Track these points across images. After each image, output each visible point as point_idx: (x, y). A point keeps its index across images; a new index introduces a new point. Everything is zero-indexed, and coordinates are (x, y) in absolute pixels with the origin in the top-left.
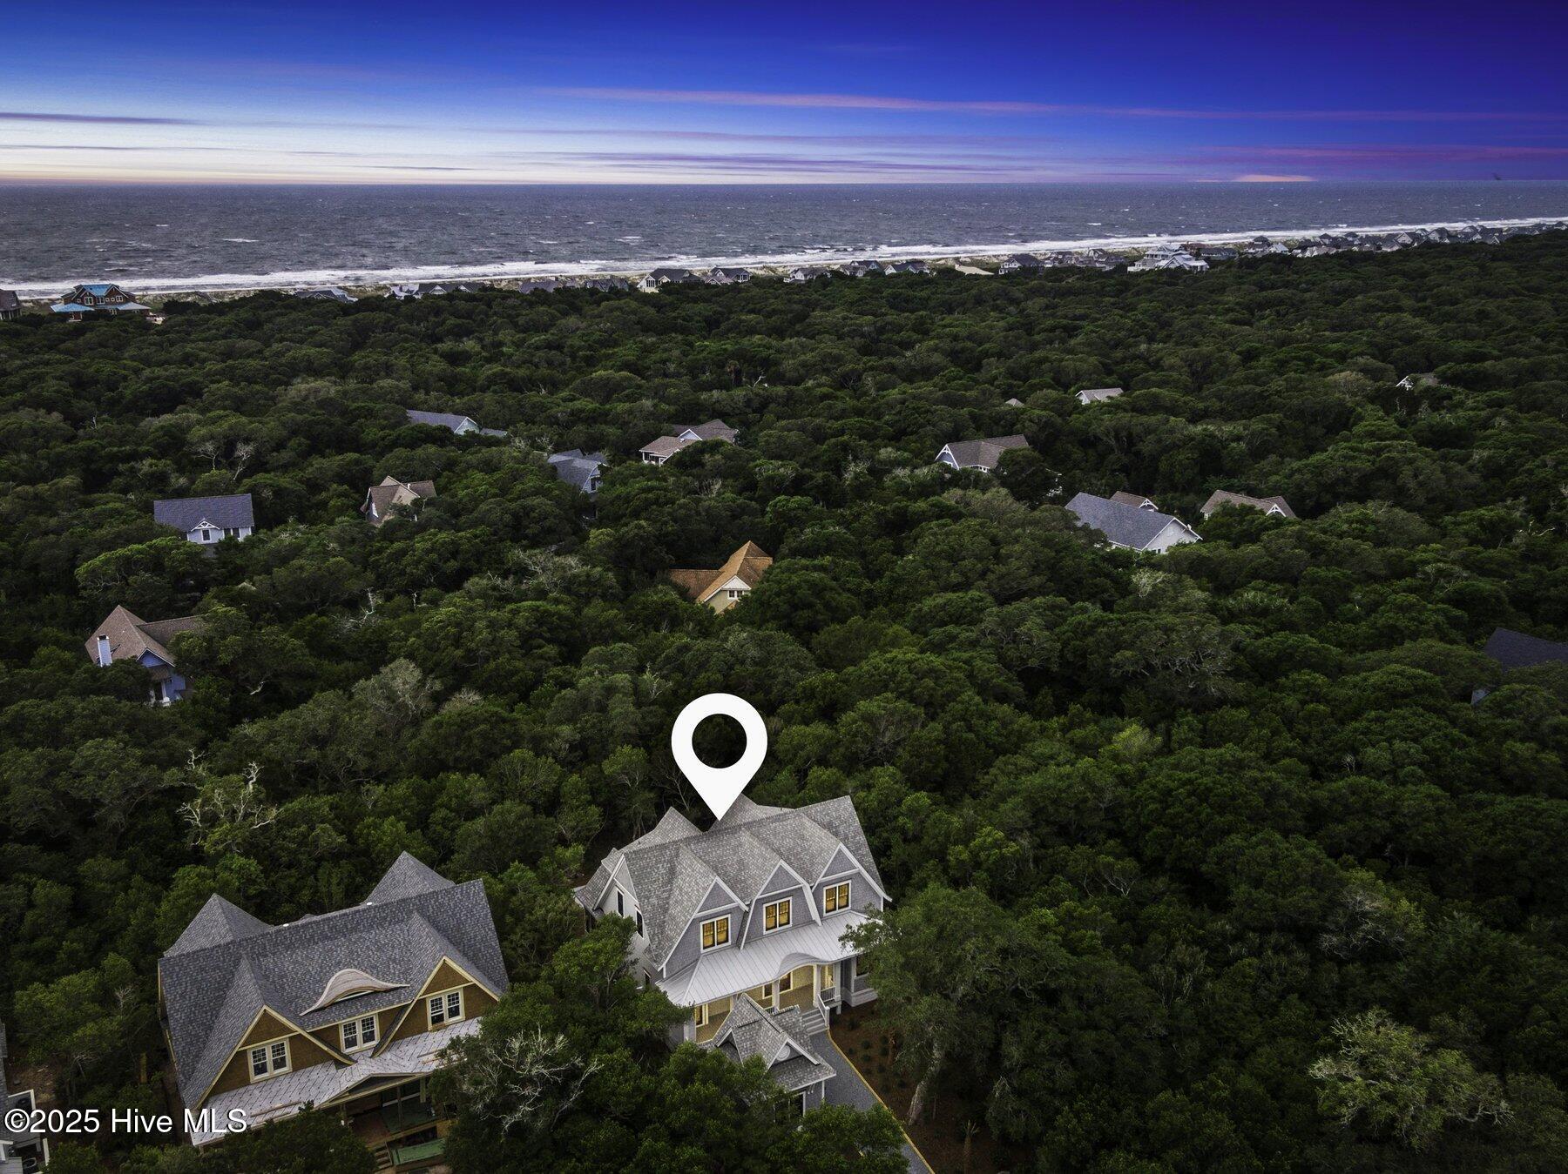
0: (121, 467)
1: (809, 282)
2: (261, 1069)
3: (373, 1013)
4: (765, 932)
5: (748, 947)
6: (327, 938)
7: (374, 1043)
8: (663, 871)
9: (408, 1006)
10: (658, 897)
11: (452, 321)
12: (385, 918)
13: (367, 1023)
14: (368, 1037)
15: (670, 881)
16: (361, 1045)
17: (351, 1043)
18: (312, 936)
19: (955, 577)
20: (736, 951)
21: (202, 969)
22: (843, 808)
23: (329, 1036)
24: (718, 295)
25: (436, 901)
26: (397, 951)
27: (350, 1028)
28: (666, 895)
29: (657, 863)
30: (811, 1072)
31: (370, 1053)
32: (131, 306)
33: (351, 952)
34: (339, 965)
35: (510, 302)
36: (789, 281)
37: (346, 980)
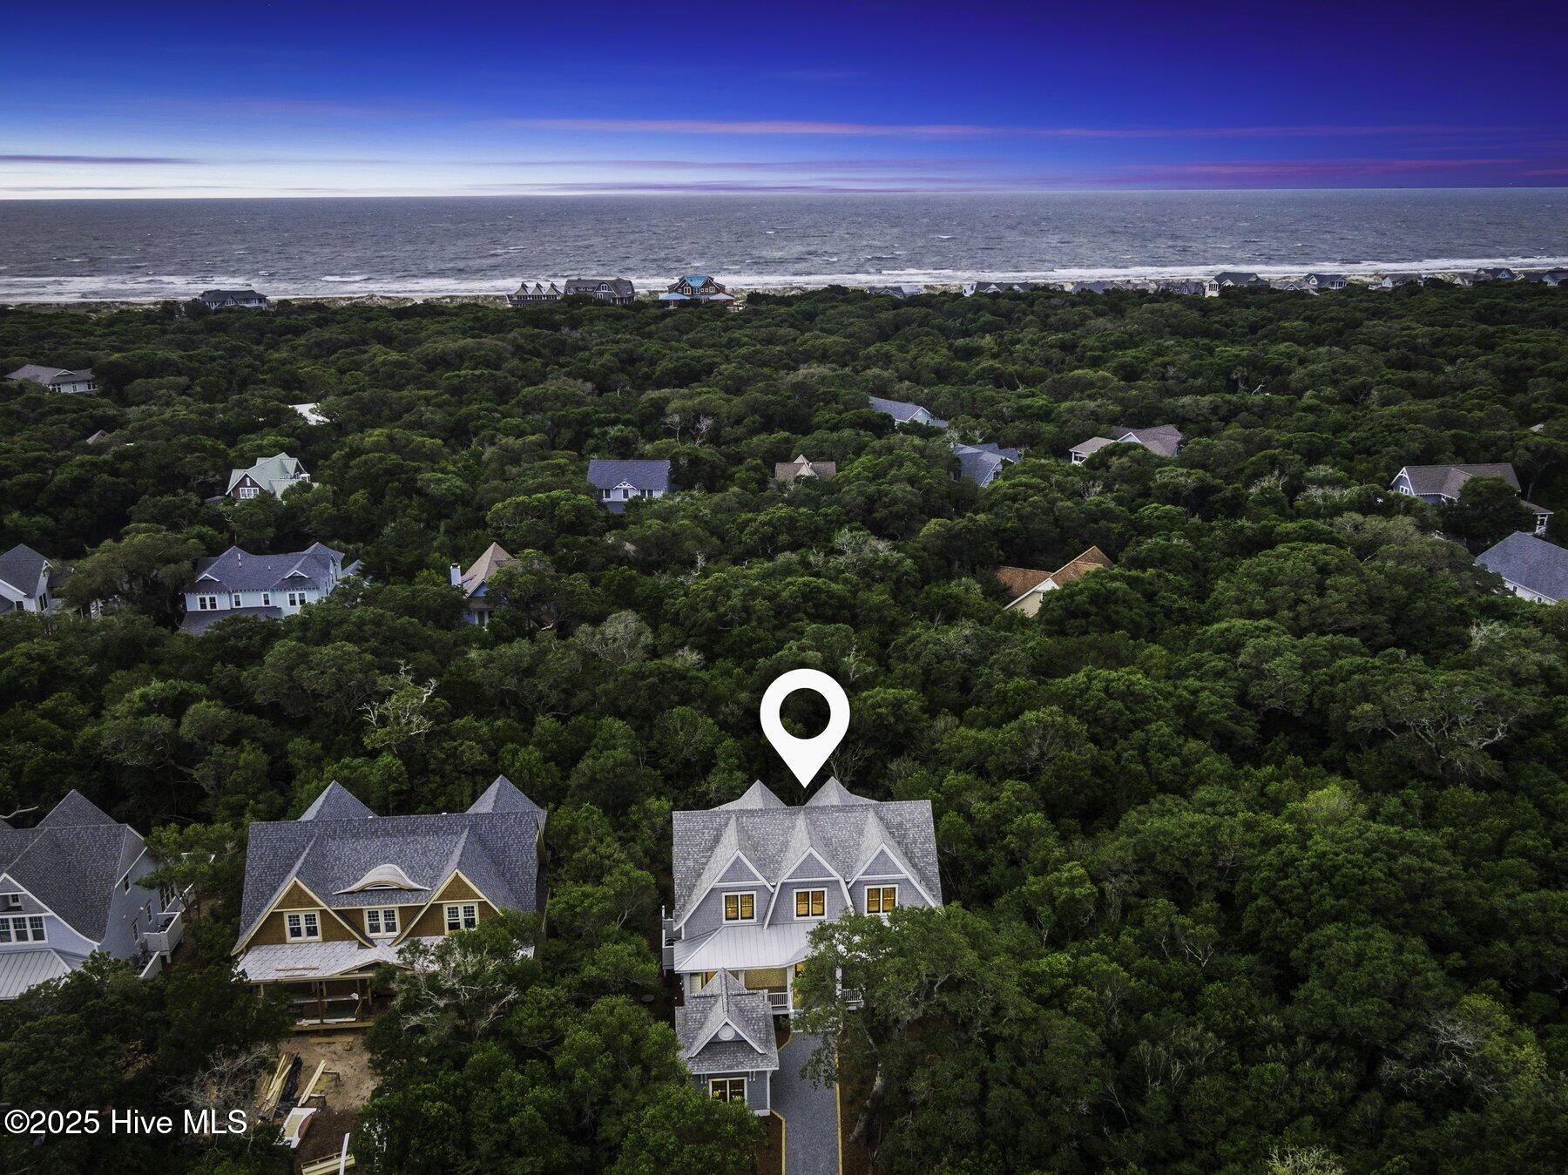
0: (596, 430)
1: (1395, 289)
2: (296, 932)
3: (394, 906)
4: (795, 918)
5: (773, 928)
6: (388, 834)
7: (395, 934)
8: (707, 836)
9: (423, 907)
10: (696, 861)
11: (988, 317)
12: (441, 828)
13: (389, 914)
14: (391, 928)
15: (712, 849)
16: (383, 933)
17: (375, 929)
18: (376, 831)
19: (1259, 604)
20: (758, 929)
21: (281, 839)
22: (919, 813)
23: (353, 917)
24: (1279, 301)
25: (491, 821)
26: (437, 858)
27: (373, 915)
28: (704, 860)
29: (704, 827)
30: (753, 1059)
31: (391, 941)
32: (721, 297)
33: (401, 851)
34: (386, 860)
35: (1054, 301)
36: (1374, 288)
37: (385, 873)
